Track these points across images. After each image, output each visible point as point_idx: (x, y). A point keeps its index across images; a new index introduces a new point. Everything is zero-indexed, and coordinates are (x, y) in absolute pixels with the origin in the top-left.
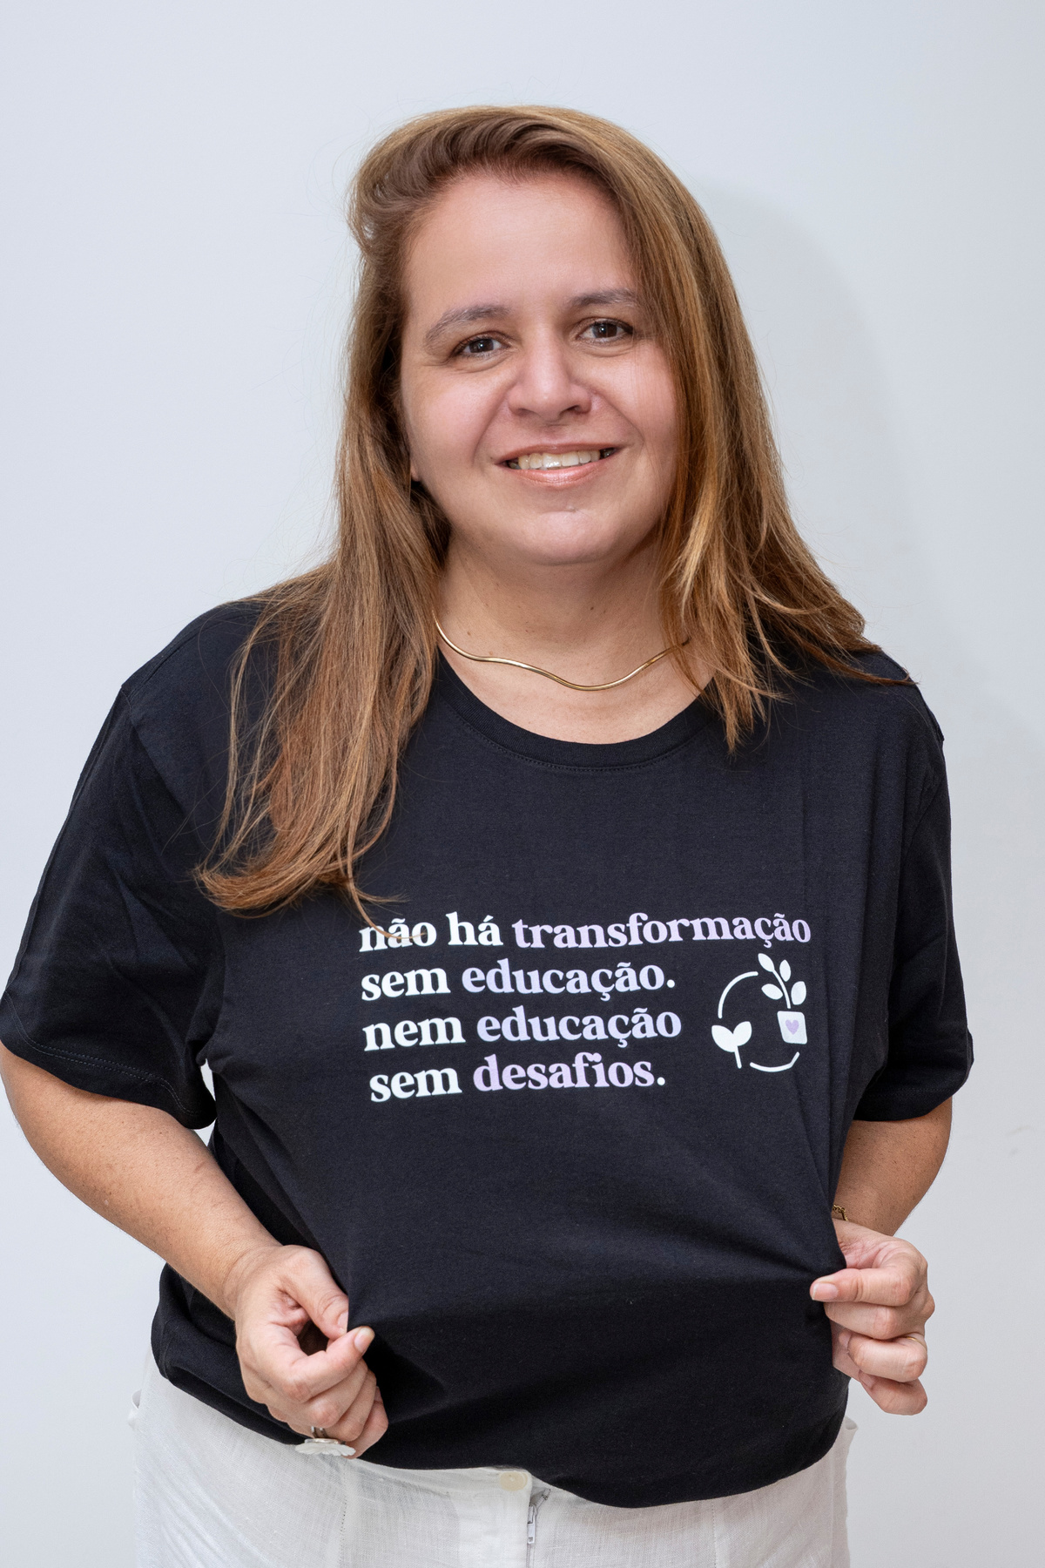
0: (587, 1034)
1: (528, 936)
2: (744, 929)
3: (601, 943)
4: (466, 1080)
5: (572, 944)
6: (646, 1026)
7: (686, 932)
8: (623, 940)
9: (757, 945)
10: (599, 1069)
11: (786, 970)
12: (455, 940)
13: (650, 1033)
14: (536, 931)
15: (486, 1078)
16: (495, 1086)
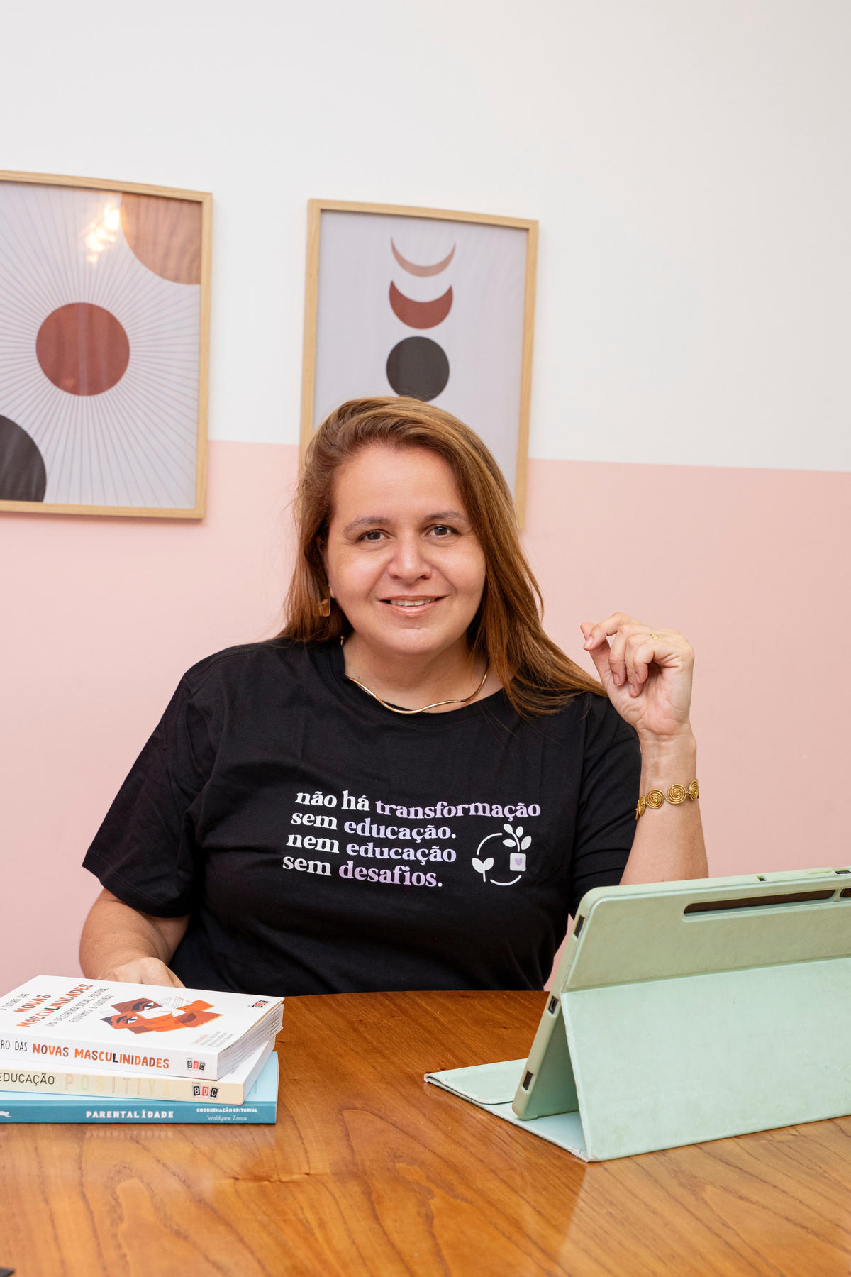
0: (405, 857)
1: (383, 809)
2: (498, 811)
3: (420, 816)
4: (335, 870)
5: (405, 815)
6: (437, 855)
7: (466, 811)
8: (432, 815)
9: (505, 820)
10: (407, 875)
11: (520, 831)
12: (345, 807)
13: (439, 859)
14: (387, 807)
15: (346, 871)
16: (350, 876)
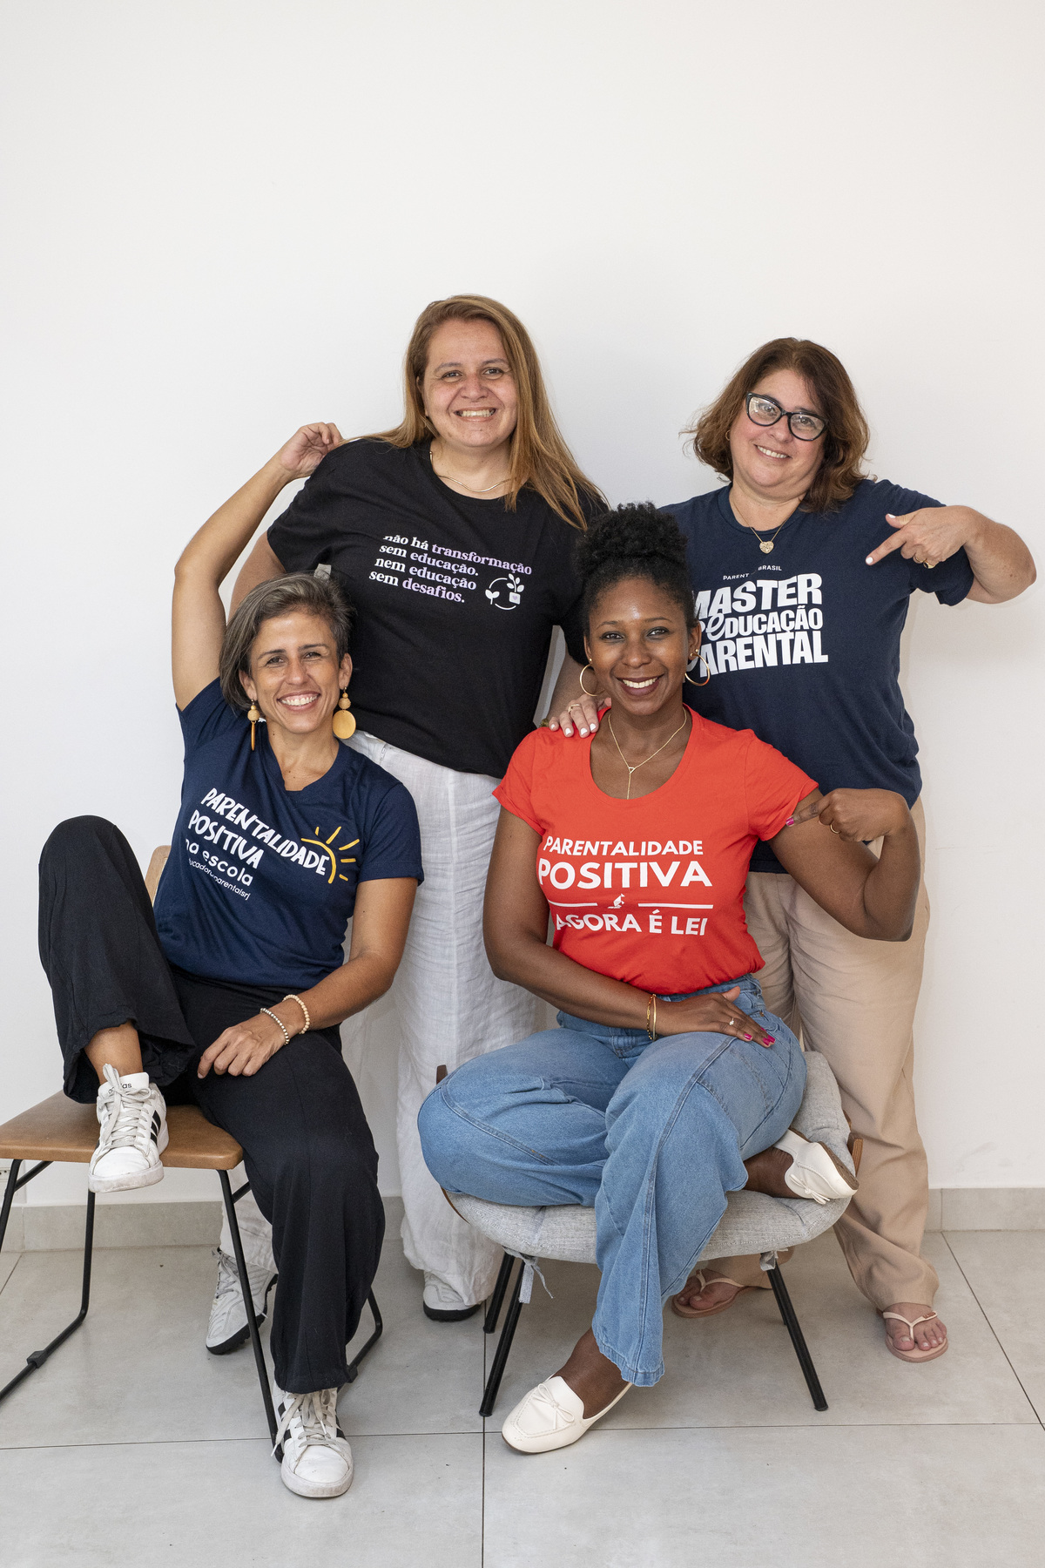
0: (444, 581)
1: (437, 550)
2: (506, 566)
3: (459, 557)
4: (400, 583)
5: (450, 555)
6: (464, 584)
7: (487, 562)
8: (466, 558)
9: (510, 571)
10: (444, 592)
11: (518, 580)
12: (413, 545)
13: (465, 586)
14: (440, 549)
15: (407, 584)
16: (409, 588)
